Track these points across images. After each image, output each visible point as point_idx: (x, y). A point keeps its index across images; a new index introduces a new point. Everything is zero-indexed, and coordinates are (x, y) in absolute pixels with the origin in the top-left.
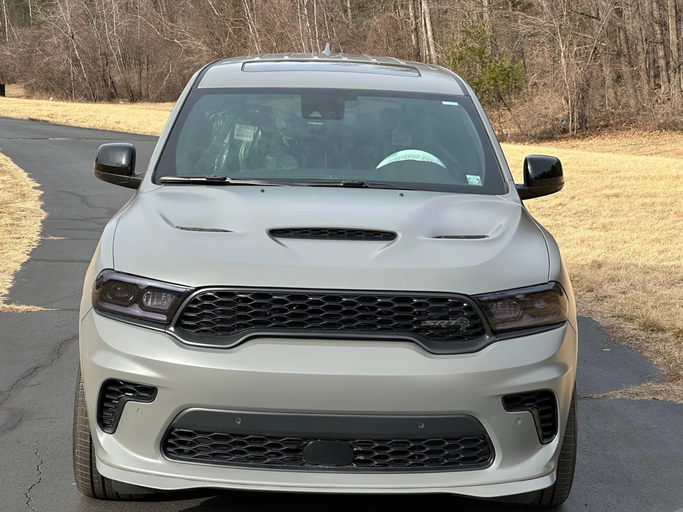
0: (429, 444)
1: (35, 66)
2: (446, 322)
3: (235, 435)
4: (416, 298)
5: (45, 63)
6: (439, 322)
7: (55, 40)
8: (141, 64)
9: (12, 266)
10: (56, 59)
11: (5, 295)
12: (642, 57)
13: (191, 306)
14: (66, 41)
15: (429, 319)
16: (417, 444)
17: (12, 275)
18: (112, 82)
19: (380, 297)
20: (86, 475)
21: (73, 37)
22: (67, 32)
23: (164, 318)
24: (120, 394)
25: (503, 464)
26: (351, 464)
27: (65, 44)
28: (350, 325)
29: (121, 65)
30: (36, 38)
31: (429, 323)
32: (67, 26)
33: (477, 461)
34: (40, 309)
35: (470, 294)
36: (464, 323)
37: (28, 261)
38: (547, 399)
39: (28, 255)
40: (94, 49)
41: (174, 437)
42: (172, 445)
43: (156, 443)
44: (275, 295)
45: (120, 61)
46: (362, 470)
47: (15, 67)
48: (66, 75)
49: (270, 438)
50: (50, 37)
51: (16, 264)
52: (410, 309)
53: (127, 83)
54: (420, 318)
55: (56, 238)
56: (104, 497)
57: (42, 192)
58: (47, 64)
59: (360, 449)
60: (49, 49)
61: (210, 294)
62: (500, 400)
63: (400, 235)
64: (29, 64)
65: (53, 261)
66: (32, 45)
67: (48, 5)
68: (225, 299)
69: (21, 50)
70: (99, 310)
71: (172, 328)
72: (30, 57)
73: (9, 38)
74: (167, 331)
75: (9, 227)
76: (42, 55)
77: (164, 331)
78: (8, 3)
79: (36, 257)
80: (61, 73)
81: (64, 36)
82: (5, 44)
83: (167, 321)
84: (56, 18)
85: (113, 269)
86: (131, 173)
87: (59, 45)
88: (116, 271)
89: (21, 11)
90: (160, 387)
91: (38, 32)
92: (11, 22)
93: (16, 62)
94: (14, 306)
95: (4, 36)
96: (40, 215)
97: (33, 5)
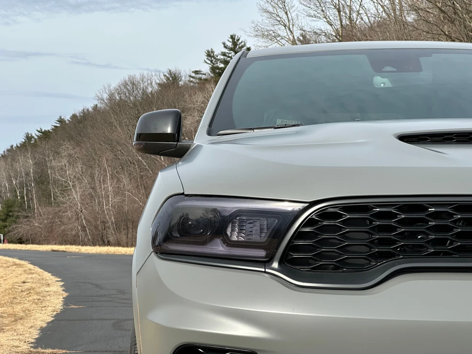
1: (55, 232)
5: (62, 230)
7: (69, 214)
8: (128, 228)
9: (38, 323)
10: (70, 226)
11: (32, 343)
13: (304, 229)
14: (77, 214)
17: (39, 330)
18: (108, 241)
21: (81, 211)
22: (77, 208)
23: (261, 253)
27: (76, 217)
29: (114, 230)
30: (56, 213)
32: (77, 204)
34: (64, 351)
37: (52, 321)
39: (53, 317)
40: (96, 219)
44: (433, 206)
45: (114, 227)
47: (41, 234)
48: (77, 238)
50: (67, 211)
51: (42, 322)
53: (118, 242)
55: (76, 307)
57: (63, 283)
58: (64, 231)
60: (65, 220)
61: (333, 210)
64: (51, 231)
65: (75, 320)
66: (54, 218)
67: (65, 190)
68: (356, 216)
69: (46, 221)
70: (162, 253)
71: (275, 265)
72: (52, 226)
73: (37, 214)
74: (267, 270)
75: (36, 301)
76: (60, 225)
77: (263, 270)
78: (37, 192)
79: (59, 318)
80: (73, 236)
81: (76, 211)
82: (34, 218)
83: (266, 257)
84: (70, 198)
85: (183, 194)
86: (178, 141)
87: (72, 217)
88: (187, 195)
89: (46, 197)
90: (261, 351)
91: (57, 209)
92: (39, 204)
93: (42, 230)
94: (40, 350)
95: (34, 214)
96: (62, 295)
97: (54, 190)
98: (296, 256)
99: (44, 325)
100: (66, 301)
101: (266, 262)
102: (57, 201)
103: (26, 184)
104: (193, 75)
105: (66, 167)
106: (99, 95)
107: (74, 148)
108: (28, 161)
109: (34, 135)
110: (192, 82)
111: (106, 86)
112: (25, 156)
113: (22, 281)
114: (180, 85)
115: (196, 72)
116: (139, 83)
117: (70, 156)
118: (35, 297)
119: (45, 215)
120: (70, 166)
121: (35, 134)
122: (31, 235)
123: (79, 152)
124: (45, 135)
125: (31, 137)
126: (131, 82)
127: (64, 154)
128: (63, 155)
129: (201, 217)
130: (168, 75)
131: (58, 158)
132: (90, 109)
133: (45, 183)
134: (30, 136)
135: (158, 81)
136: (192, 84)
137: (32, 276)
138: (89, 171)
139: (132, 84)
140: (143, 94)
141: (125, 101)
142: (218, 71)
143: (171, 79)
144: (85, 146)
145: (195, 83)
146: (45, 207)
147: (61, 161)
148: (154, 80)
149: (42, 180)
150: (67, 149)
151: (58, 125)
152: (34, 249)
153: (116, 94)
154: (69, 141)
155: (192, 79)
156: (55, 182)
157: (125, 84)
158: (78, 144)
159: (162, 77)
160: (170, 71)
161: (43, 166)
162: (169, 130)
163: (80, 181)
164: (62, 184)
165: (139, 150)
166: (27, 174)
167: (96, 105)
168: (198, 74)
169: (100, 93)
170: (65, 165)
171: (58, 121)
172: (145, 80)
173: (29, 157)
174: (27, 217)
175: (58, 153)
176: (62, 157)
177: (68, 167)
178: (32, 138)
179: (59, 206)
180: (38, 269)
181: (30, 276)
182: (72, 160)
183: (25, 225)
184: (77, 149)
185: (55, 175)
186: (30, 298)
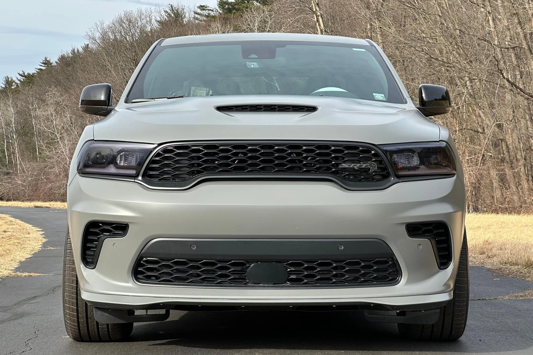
0: (348, 264)
1: (40, 191)
2: (358, 165)
3: (191, 261)
4: (334, 146)
5: (49, 188)
6: (353, 165)
7: (56, 170)
9: (18, 259)
10: (58, 184)
11: (12, 270)
12: (522, 162)
13: (155, 159)
14: (66, 170)
15: (344, 162)
16: (339, 264)
17: (18, 263)
19: (305, 146)
20: (73, 315)
22: (66, 164)
23: (133, 172)
24: (99, 234)
25: (409, 282)
26: (285, 282)
27: (65, 173)
28: (281, 168)
30: (41, 169)
31: (345, 165)
32: (66, 159)
33: (388, 280)
34: (39, 274)
35: (376, 143)
36: (373, 166)
37: (31, 257)
38: (443, 231)
39: (31, 255)
41: (142, 265)
42: (141, 273)
43: (128, 272)
44: (222, 145)
46: (295, 287)
47: (25, 193)
49: (220, 261)
50: (54, 167)
51: (22, 258)
52: (329, 155)
54: (338, 162)
55: (53, 248)
56: (88, 339)
57: (44, 232)
58: (51, 189)
59: (293, 269)
60: (52, 177)
61: (170, 148)
62: (404, 227)
63: (320, 108)
64: (36, 190)
66: (39, 175)
67: (52, 143)
68: (181, 151)
69: (30, 179)
70: (82, 173)
71: (140, 178)
72: (37, 184)
73: (20, 170)
74: (136, 181)
75: (16, 244)
76: (46, 182)
77: (133, 180)
78: (19, 145)
79: (36, 256)
80: (61, 195)
81: (64, 167)
82: (16, 175)
83: (136, 174)
84: (58, 153)
85: (93, 140)
86: (108, 105)
87: (60, 173)
88: (95, 141)
89: (30, 150)
90: (131, 223)
91: (43, 165)
92: (22, 160)
93: (26, 189)
94: (19, 274)
95: (16, 170)
96: (41, 240)
97: (38, 142)
98: (151, 173)
99: (23, 260)
100: (45, 245)
101: (135, 177)
102: (43, 155)
103: (7, 136)
104: (199, 11)
105: (52, 116)
106: (90, 33)
107: (62, 95)
108: (9, 109)
109: (14, 79)
110: (197, 19)
111: (98, 23)
112: (5, 104)
113: (3, 230)
114: (185, 22)
115: (202, 7)
116: (136, 19)
117: (57, 103)
118: (15, 241)
119: (28, 171)
120: (58, 115)
121: (16, 78)
122: (13, 194)
123: (68, 100)
124: (29, 79)
125: (12, 81)
126: (127, 20)
127: (51, 101)
128: (49, 102)
129: (109, 154)
130: (169, 11)
131: (43, 106)
132: (81, 50)
133: (29, 135)
134: (10, 80)
135: (159, 19)
136: (197, 21)
137: (13, 226)
138: (80, 121)
139: (128, 21)
140: (141, 33)
141: (121, 41)
142: (227, 6)
143: (173, 15)
144: (75, 92)
145: (202, 21)
146: (29, 162)
147: (47, 110)
148: (153, 17)
149: (25, 132)
150: (54, 95)
151: (43, 68)
152: (16, 205)
153: (110, 33)
154: (56, 86)
155: (197, 16)
156: (41, 133)
157: (121, 22)
158: (66, 90)
159: (163, 13)
160: (171, 6)
161: (26, 115)
162: (103, 98)
163: (69, 133)
164: (48, 137)
165: (83, 111)
166: (8, 124)
167: (88, 45)
168: (204, 10)
169: (91, 31)
170: (52, 115)
171: (43, 63)
172: (143, 17)
173: (10, 104)
174: (8, 173)
175: (44, 101)
176: (47, 105)
177: (55, 116)
178: (12, 83)
179: (45, 161)
180: (18, 221)
181: (10, 227)
182: (59, 109)
183: (5, 183)
184: (66, 96)
185: (40, 126)
186: (11, 242)
